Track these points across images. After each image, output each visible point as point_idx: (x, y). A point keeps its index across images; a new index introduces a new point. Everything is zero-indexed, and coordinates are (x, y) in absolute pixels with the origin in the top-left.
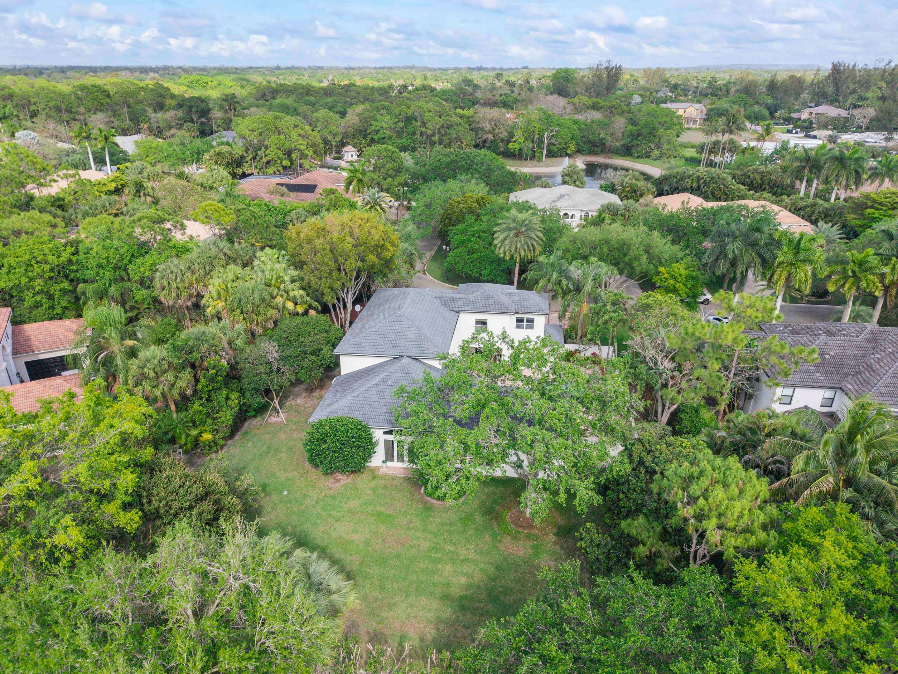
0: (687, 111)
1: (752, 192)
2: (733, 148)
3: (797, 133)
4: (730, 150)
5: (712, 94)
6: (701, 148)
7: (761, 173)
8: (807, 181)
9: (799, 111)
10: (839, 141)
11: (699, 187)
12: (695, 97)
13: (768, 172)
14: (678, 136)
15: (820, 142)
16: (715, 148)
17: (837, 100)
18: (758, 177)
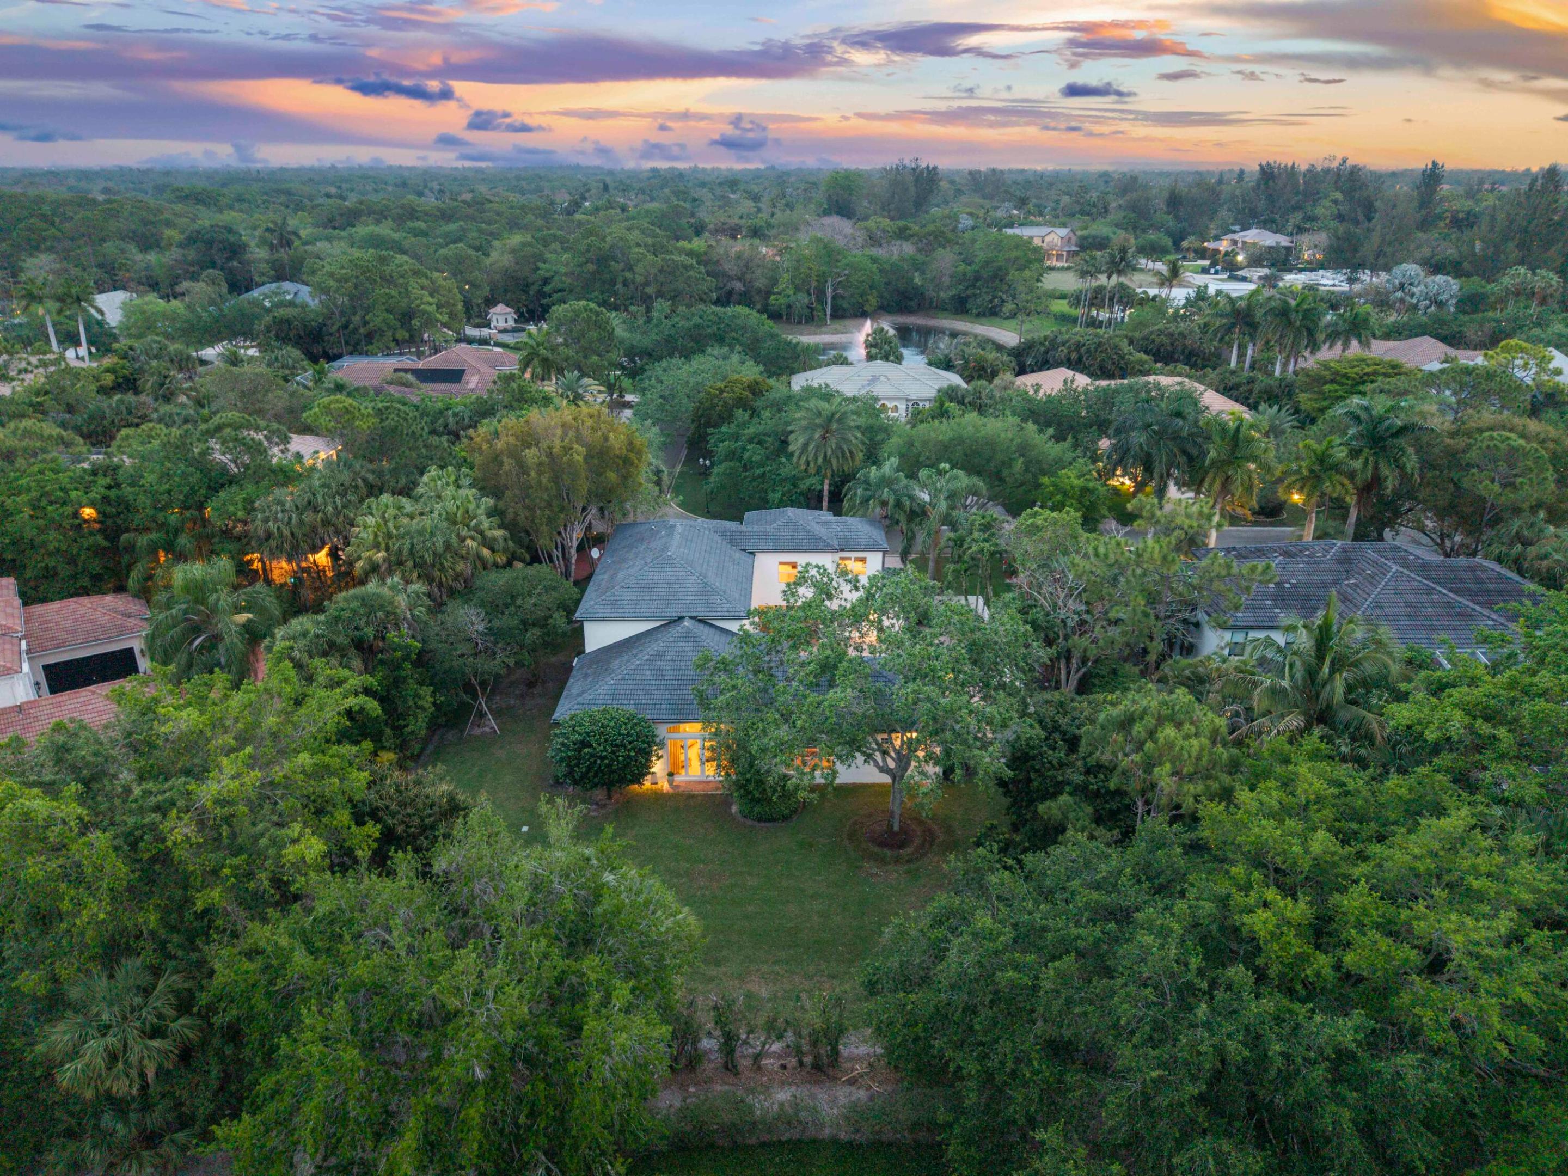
0: (1047, 239)
1: (1159, 365)
2: (1125, 297)
3: (1216, 273)
4: (1120, 301)
5: (1083, 213)
6: (1076, 299)
7: (1171, 335)
8: (1239, 347)
9: (1217, 238)
10: (1281, 284)
11: (1080, 360)
12: (1057, 217)
13: (1181, 334)
14: (1038, 280)
15: (1253, 287)
16: (1098, 298)
17: (1273, 221)
18: (1167, 341)
